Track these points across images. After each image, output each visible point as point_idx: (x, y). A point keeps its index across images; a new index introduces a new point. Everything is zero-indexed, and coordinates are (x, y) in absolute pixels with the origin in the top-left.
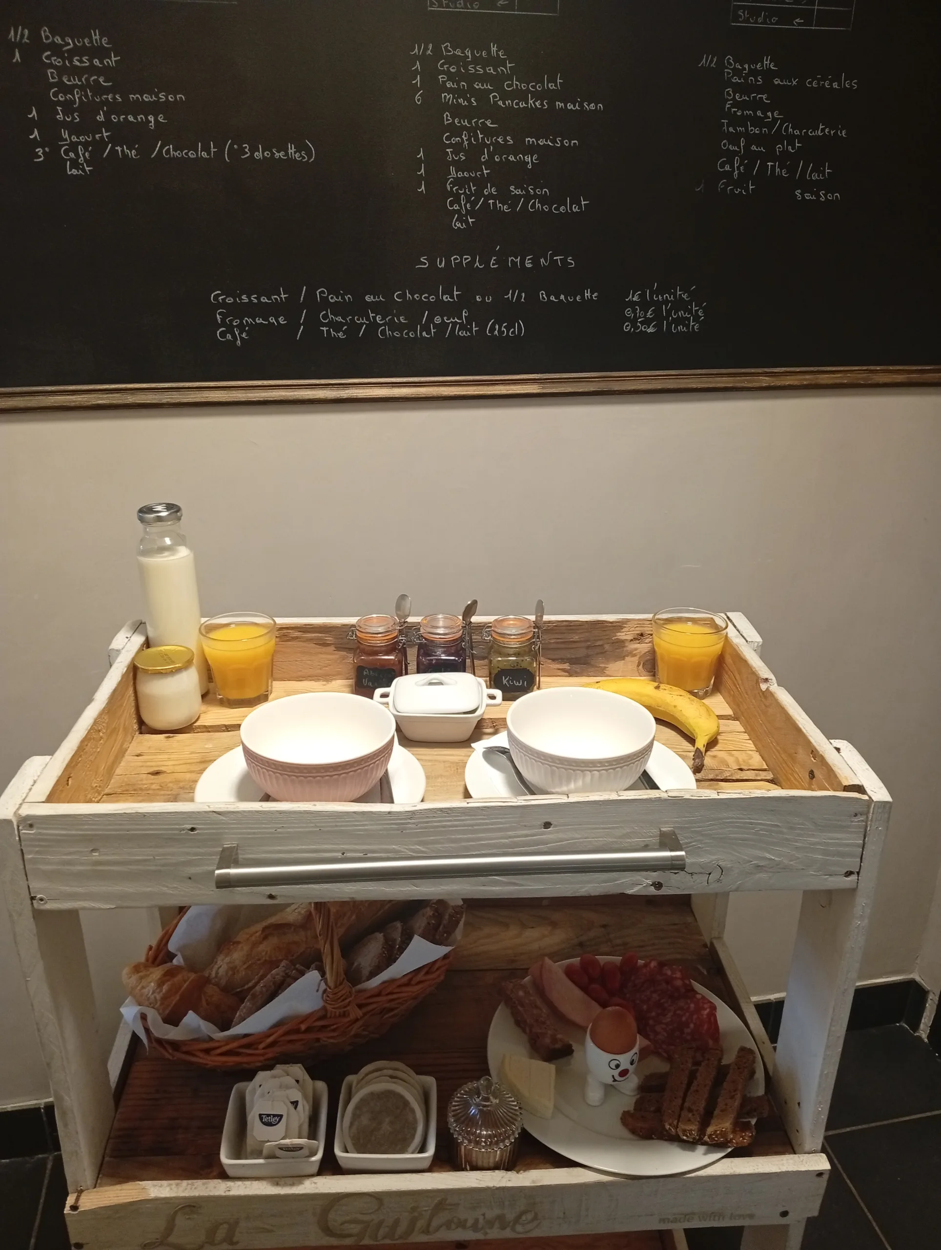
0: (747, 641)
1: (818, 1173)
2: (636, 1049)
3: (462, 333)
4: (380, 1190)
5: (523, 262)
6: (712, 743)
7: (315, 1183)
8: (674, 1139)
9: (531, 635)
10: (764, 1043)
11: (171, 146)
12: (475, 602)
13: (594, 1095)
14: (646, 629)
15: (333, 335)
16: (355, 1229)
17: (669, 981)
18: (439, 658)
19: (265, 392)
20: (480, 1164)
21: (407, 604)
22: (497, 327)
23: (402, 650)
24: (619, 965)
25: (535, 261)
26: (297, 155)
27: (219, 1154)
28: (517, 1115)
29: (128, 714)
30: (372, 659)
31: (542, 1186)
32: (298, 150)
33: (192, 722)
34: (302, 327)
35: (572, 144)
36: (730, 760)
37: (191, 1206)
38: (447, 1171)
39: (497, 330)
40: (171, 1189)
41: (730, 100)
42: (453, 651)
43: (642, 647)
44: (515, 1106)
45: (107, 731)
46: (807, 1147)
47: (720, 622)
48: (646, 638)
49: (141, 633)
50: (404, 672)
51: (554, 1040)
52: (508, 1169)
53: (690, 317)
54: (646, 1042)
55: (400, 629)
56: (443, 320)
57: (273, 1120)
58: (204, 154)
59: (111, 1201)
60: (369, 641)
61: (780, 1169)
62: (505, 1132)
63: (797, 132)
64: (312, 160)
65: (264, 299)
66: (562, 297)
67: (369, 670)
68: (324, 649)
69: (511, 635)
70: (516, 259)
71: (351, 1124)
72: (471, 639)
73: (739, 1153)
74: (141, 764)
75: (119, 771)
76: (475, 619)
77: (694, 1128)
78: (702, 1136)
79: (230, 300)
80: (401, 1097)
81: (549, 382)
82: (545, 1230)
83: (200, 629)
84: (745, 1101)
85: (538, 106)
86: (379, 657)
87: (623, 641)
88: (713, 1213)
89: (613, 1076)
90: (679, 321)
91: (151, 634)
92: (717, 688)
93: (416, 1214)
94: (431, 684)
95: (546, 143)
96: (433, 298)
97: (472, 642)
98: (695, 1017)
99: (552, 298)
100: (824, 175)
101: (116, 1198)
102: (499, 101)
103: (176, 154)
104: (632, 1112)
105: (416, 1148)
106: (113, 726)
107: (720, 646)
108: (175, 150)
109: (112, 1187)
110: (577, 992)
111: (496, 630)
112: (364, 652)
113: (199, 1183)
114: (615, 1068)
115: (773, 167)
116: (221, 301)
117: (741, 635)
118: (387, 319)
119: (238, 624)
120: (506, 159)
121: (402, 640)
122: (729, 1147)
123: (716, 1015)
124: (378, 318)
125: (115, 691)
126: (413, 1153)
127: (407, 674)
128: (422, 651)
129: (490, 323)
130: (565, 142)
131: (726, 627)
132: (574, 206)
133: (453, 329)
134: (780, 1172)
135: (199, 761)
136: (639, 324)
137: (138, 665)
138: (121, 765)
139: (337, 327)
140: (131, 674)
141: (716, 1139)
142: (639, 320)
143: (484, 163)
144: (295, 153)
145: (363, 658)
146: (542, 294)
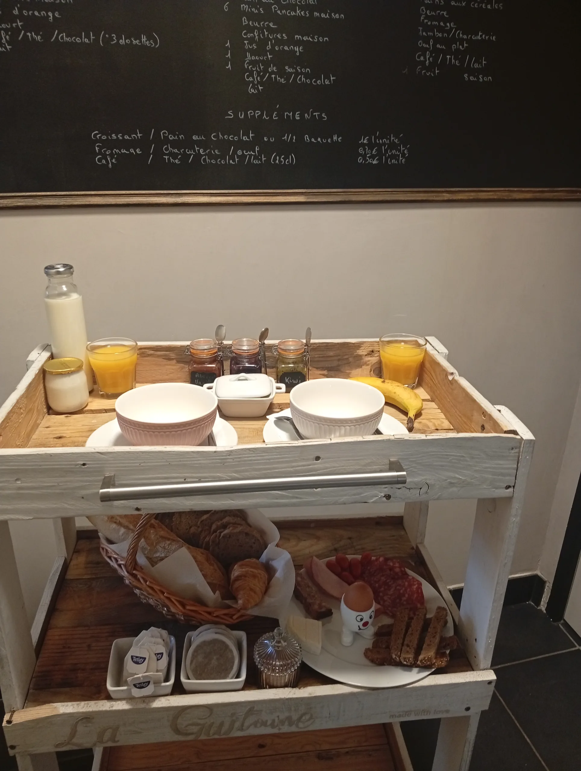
0: (439, 353)
1: (489, 682)
2: (373, 609)
3: (255, 162)
4: (211, 703)
5: (294, 115)
6: (418, 415)
7: (169, 700)
8: (399, 664)
9: (303, 350)
10: (451, 605)
11: (64, 34)
12: (267, 330)
13: (347, 639)
14: (375, 348)
15: (172, 162)
16: (195, 729)
17: (391, 569)
18: (244, 365)
19: (127, 198)
20: (275, 684)
21: (224, 330)
22: (278, 158)
23: (220, 361)
24: (360, 560)
25: (302, 116)
26: (147, 42)
27: (106, 685)
28: (298, 652)
29: (40, 402)
30: (201, 367)
31: (315, 697)
32: (148, 39)
33: (83, 407)
34: (152, 155)
35: (325, 41)
36: (430, 424)
37: (87, 718)
38: (254, 690)
39: (278, 160)
40: (74, 708)
41: (423, 15)
42: (253, 361)
43: (373, 360)
44: (298, 646)
45: (25, 409)
46: (482, 666)
47: (421, 341)
48: (375, 354)
49: (48, 351)
50: (221, 374)
51: (320, 606)
52: (293, 687)
53: (400, 154)
54: (379, 606)
55: (219, 348)
56: (243, 153)
57: (140, 661)
58: (86, 40)
59: (34, 717)
60: (199, 355)
61: (465, 680)
62: (291, 662)
63: (465, 37)
64: (157, 46)
65: (127, 137)
66: (319, 139)
67: (199, 374)
68: (169, 362)
69: (291, 350)
70: (289, 114)
71: (192, 662)
72: (265, 354)
73: (439, 671)
74: (49, 432)
75: (34, 437)
76: (267, 342)
77: (411, 656)
78: (416, 662)
79: (104, 137)
80: (223, 643)
81: (311, 195)
82: (317, 725)
83: (87, 347)
84: (442, 639)
85: (302, 14)
86: (205, 366)
87: (361, 356)
88: (423, 710)
89: (359, 626)
90: (393, 157)
91: (54, 350)
92: (420, 384)
93: (234, 718)
94: (239, 380)
95: (308, 39)
96: (236, 138)
97: (265, 357)
98: (409, 590)
99: (313, 140)
100: (482, 65)
101: (37, 715)
102: (278, 10)
103: (68, 39)
104: (371, 648)
105: (234, 675)
106: (30, 407)
107: (422, 356)
108: (67, 36)
109: (34, 708)
110: (335, 578)
111: (281, 347)
112: (195, 362)
113: (92, 703)
114: (360, 621)
115: (450, 59)
116: (98, 138)
117: (435, 349)
118: (207, 152)
119: (111, 345)
120: (283, 48)
121: (220, 354)
122: (433, 668)
123: (422, 588)
124: (201, 151)
125: (30, 384)
126: (232, 678)
127: (223, 375)
128: (233, 362)
129: (273, 155)
130: (320, 39)
131: (426, 344)
132: (326, 80)
133: (250, 158)
134: (465, 682)
135: (87, 430)
136: (367, 158)
137: (46, 369)
138: (36, 433)
139: (175, 156)
140: (42, 376)
141: (425, 663)
142: (367, 156)
143: (268, 51)
144: (146, 41)
145: (195, 366)
146: (306, 137)
